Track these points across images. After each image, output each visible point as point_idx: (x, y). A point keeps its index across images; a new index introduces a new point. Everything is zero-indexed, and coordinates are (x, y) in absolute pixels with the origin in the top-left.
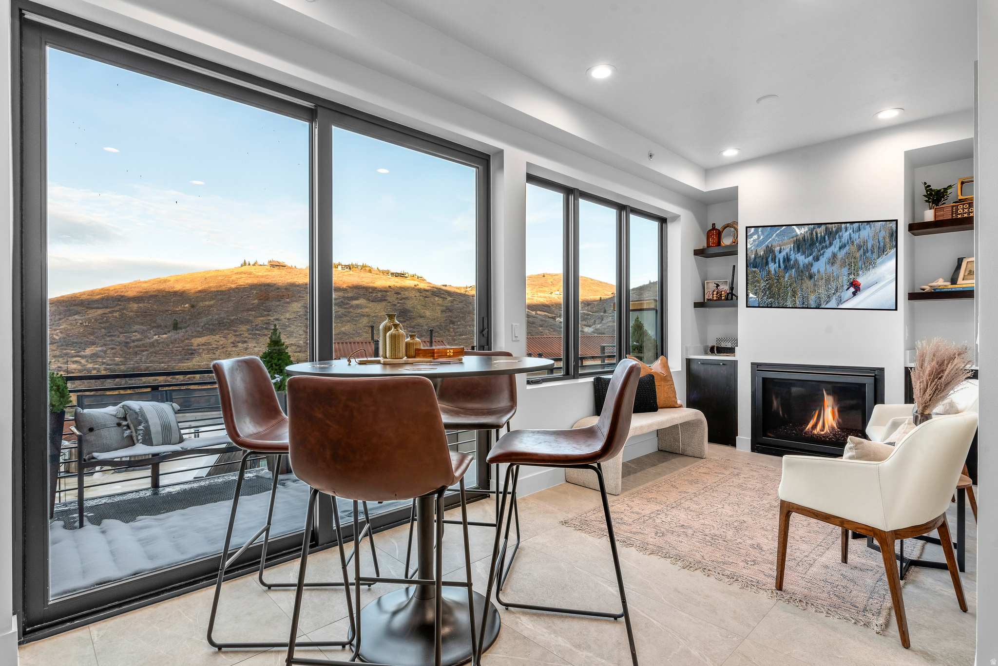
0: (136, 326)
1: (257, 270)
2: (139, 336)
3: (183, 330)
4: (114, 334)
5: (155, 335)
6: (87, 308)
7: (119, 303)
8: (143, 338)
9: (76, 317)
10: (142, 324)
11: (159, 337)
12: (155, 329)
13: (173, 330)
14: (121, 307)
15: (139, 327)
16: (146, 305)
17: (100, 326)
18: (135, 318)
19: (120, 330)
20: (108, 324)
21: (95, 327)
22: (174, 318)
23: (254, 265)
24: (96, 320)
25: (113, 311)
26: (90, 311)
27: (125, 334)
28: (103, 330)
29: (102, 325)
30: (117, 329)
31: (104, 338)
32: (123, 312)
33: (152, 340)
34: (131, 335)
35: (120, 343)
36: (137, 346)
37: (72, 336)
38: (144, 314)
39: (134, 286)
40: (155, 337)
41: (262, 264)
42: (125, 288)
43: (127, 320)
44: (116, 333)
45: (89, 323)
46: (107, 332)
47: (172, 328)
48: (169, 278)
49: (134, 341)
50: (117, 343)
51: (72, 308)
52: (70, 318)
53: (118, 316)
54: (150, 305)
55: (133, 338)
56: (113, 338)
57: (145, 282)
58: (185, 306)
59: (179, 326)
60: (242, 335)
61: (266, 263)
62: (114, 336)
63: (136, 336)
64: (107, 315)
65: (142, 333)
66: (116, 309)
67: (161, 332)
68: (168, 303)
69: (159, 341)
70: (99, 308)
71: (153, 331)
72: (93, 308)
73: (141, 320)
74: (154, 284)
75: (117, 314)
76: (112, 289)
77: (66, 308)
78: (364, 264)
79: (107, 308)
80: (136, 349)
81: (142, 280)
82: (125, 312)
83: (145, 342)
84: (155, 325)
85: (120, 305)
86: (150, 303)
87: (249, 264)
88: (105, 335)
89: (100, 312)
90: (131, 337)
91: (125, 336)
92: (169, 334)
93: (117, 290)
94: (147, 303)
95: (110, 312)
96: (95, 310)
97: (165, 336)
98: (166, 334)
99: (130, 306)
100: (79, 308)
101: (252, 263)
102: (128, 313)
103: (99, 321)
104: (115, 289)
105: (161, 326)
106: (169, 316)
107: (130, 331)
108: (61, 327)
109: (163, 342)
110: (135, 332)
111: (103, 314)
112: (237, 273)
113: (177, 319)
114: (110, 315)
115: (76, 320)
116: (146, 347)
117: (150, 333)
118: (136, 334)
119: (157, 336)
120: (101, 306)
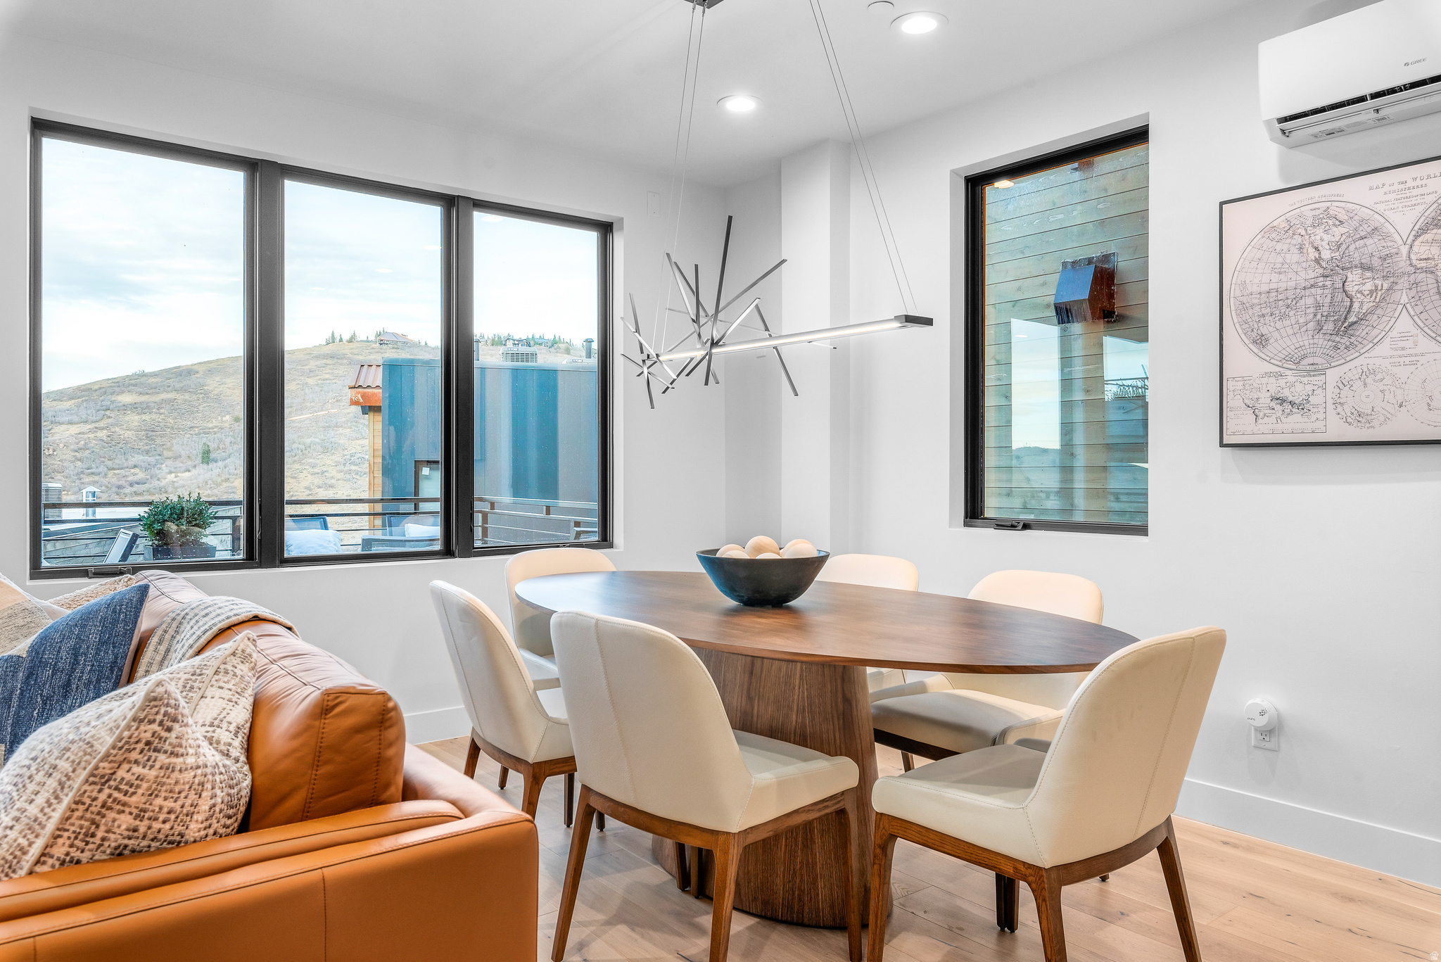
1: (355, 351)
2: (141, 475)
3: (220, 464)
4: (97, 471)
5: (171, 472)
7: (108, 413)
8: (148, 479)
10: (147, 452)
11: (176, 477)
12: (169, 462)
13: (202, 463)
14: (110, 421)
15: (141, 457)
16: (154, 416)
18: (135, 441)
19: (109, 463)
20: (88, 452)
21: (64, 457)
22: (204, 440)
23: (350, 341)
25: (96, 428)
28: (79, 463)
32: (113, 430)
33: (164, 483)
34: (127, 474)
39: (133, 382)
40: (169, 476)
41: (365, 339)
43: (120, 445)
45: (54, 451)
46: (86, 466)
47: (200, 459)
48: (196, 368)
50: (103, 488)
54: (162, 416)
55: (130, 478)
56: (96, 478)
57: (154, 375)
58: (224, 419)
59: (212, 456)
60: (326, 474)
61: (372, 338)
64: (86, 436)
66: (101, 424)
67: (180, 467)
68: (193, 412)
69: (176, 484)
70: (71, 423)
71: (166, 466)
72: (61, 424)
73: (147, 444)
75: (103, 434)
76: (96, 387)
78: (557, 338)
81: (149, 369)
82: (117, 429)
83: (151, 486)
85: (109, 417)
86: (161, 414)
87: (341, 340)
88: (82, 473)
89: (74, 429)
92: (194, 472)
93: (104, 390)
94: (156, 413)
96: (64, 427)
97: (187, 474)
98: (189, 471)
99: (127, 418)
101: (346, 337)
102: (122, 432)
103: (72, 447)
104: (100, 388)
105: (180, 456)
106: (195, 438)
107: (125, 465)
109: (184, 486)
110: (135, 466)
111: (80, 433)
112: (317, 357)
113: (210, 444)
114: (92, 436)
118: (136, 470)
119: (173, 475)
120: (75, 418)
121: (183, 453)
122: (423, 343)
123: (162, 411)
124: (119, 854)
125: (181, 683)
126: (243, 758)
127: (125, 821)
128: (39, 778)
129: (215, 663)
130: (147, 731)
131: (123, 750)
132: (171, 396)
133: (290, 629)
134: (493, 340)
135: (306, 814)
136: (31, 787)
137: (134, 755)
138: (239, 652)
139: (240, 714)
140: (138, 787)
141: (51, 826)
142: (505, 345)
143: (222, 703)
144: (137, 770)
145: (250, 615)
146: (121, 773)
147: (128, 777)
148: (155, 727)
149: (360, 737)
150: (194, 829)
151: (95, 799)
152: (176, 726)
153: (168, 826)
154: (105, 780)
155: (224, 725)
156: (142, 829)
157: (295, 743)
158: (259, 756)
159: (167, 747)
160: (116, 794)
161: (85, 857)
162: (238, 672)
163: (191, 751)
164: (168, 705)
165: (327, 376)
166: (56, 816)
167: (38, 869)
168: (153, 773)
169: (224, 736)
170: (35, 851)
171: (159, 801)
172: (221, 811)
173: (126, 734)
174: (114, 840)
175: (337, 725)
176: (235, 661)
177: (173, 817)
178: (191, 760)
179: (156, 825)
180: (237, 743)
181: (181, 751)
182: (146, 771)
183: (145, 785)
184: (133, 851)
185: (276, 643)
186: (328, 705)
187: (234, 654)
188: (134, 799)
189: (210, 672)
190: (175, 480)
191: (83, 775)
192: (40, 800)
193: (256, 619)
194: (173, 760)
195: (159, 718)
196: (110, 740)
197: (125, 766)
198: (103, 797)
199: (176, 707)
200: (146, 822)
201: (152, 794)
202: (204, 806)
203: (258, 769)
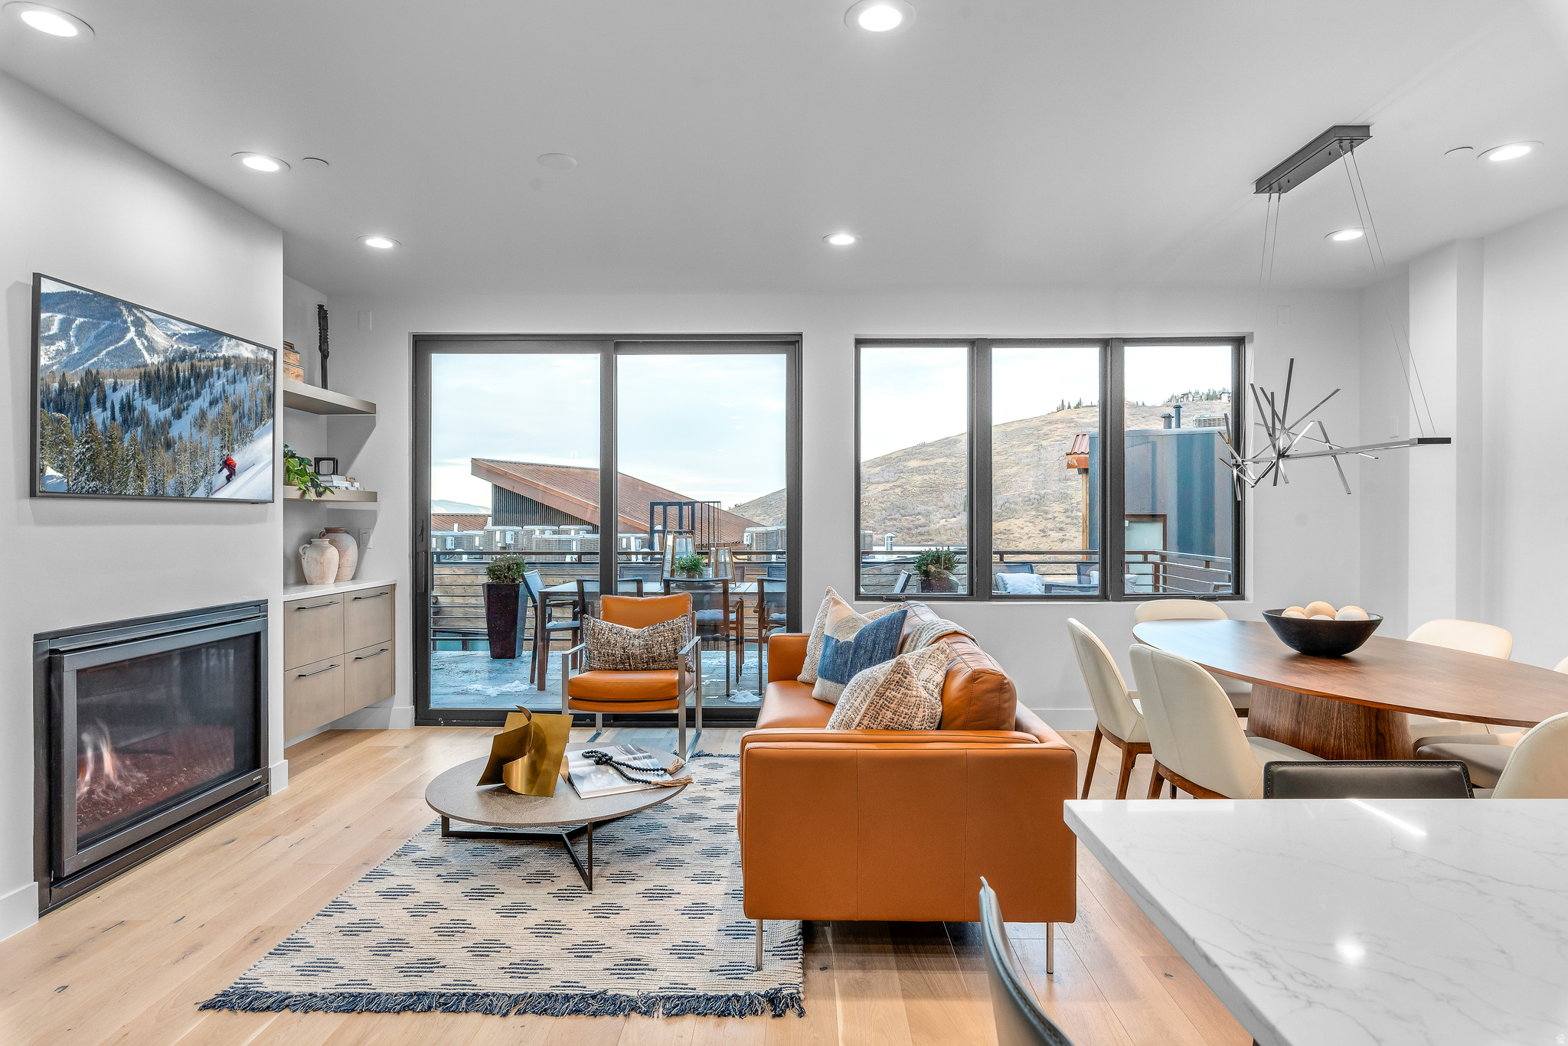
121: (951, 503)
122: (1140, 404)
123: (937, 472)
124: (887, 728)
125: (914, 660)
126: (939, 698)
127: (889, 714)
128: (858, 691)
129: (929, 653)
130: (897, 677)
131: (888, 683)
132: (943, 460)
133: (973, 640)
134: (1208, 395)
135: (964, 727)
136: (856, 695)
137: (892, 687)
138: (941, 648)
139: (939, 678)
140: (894, 700)
141: (863, 711)
142: (1220, 399)
143: (931, 672)
144: (893, 693)
145: (953, 630)
146: (887, 693)
147: (890, 695)
148: (900, 675)
149: (990, 695)
150: (916, 724)
151: (878, 703)
152: (908, 676)
153: (905, 720)
154: (881, 695)
155: (932, 682)
156: (895, 720)
157: (960, 694)
158: (945, 699)
159: (904, 685)
160: (885, 702)
161: (875, 726)
162: (939, 658)
163: (915, 689)
164: (905, 667)
165: (1058, 438)
166: (864, 707)
167: (858, 728)
168: (899, 696)
169: (931, 687)
170: (857, 720)
171: (902, 708)
172: (927, 719)
173: (889, 677)
174: (885, 722)
175: (979, 687)
176: (938, 652)
177: (907, 717)
178: (914, 693)
179: (901, 719)
180: (936, 691)
181: (911, 688)
182: (896, 694)
183: (896, 700)
184: (892, 729)
185: (963, 647)
186: (975, 677)
187: (938, 649)
188: (892, 705)
189: (927, 656)
190: (945, 524)
191: (873, 692)
192: (859, 700)
193: (956, 633)
194: (907, 691)
195: (902, 672)
196: (883, 679)
197: (889, 691)
198: (881, 702)
199: (909, 668)
200: (897, 717)
201: (899, 705)
202: (920, 715)
203: (945, 704)
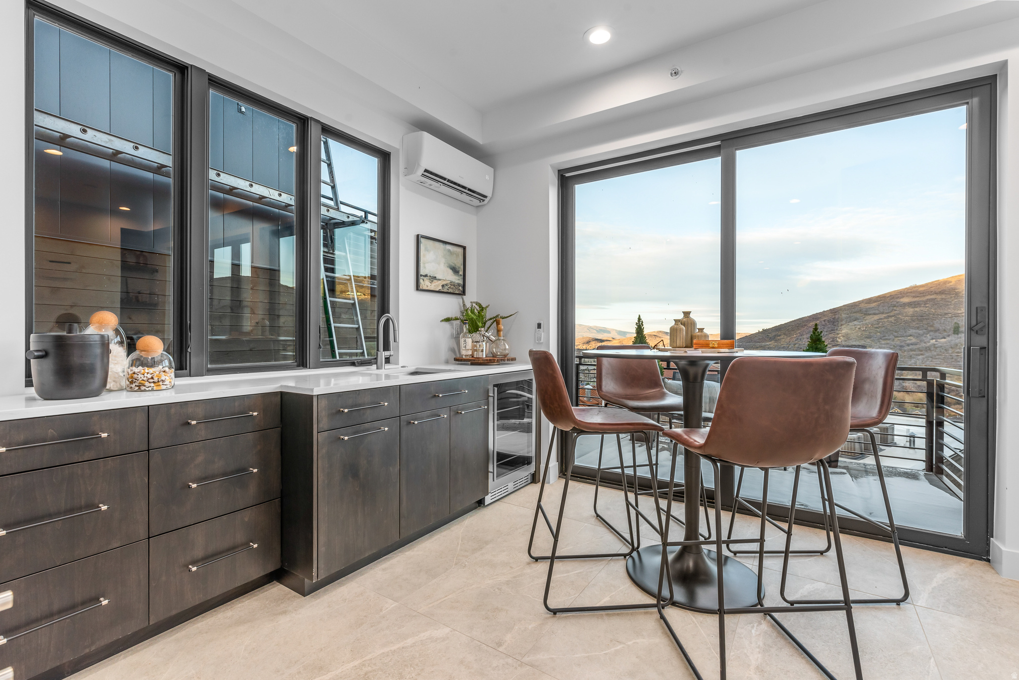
0: (911, 330)
6: (865, 314)
9: (855, 323)
17: (876, 331)
24: (872, 325)
26: (868, 317)
27: (899, 338)
29: (878, 329)
30: (892, 333)
31: (879, 342)
35: (894, 346)
36: (912, 350)
37: (851, 339)
38: (920, 318)
42: (901, 294)
44: (891, 337)
49: (908, 345)
51: (852, 315)
52: (850, 324)
53: (893, 321)
62: (889, 339)
63: (910, 340)
65: (917, 337)
74: (932, 287)
77: (847, 316)
79: (883, 313)
80: (911, 353)
84: (932, 329)
90: (906, 341)
91: (898, 340)
95: (885, 318)
100: (858, 315)
108: (843, 332)
115: (855, 325)
116: (921, 351)
117: (926, 337)
